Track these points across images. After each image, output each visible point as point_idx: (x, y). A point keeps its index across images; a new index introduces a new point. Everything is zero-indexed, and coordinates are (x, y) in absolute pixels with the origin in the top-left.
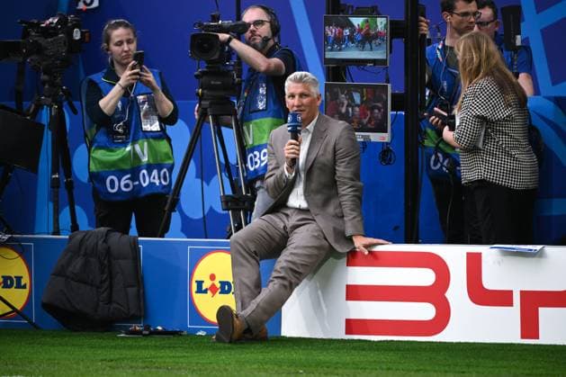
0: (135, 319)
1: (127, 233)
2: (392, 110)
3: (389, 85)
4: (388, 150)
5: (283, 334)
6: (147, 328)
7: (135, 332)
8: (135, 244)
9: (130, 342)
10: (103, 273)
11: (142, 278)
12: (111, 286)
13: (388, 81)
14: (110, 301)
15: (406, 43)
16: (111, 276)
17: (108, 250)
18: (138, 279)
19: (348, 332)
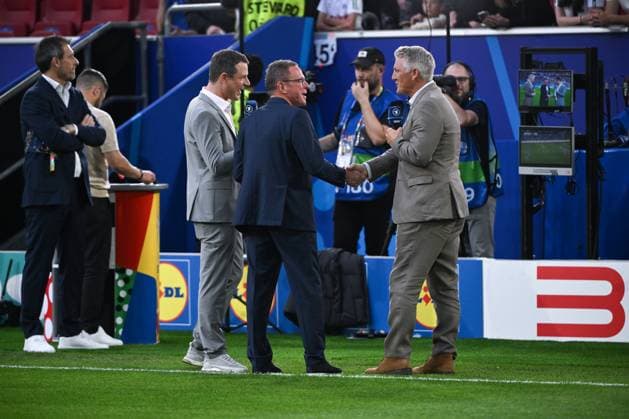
0: (362, 325)
1: (355, 252)
2: (576, 149)
3: (573, 128)
4: (572, 182)
5: (485, 336)
6: (372, 331)
7: (362, 335)
8: (361, 261)
9: (358, 344)
10: (334, 286)
11: (368, 289)
12: (342, 298)
13: (572, 125)
14: (341, 310)
15: (587, 94)
16: (342, 290)
17: (339, 268)
18: (364, 291)
19: (539, 334)
